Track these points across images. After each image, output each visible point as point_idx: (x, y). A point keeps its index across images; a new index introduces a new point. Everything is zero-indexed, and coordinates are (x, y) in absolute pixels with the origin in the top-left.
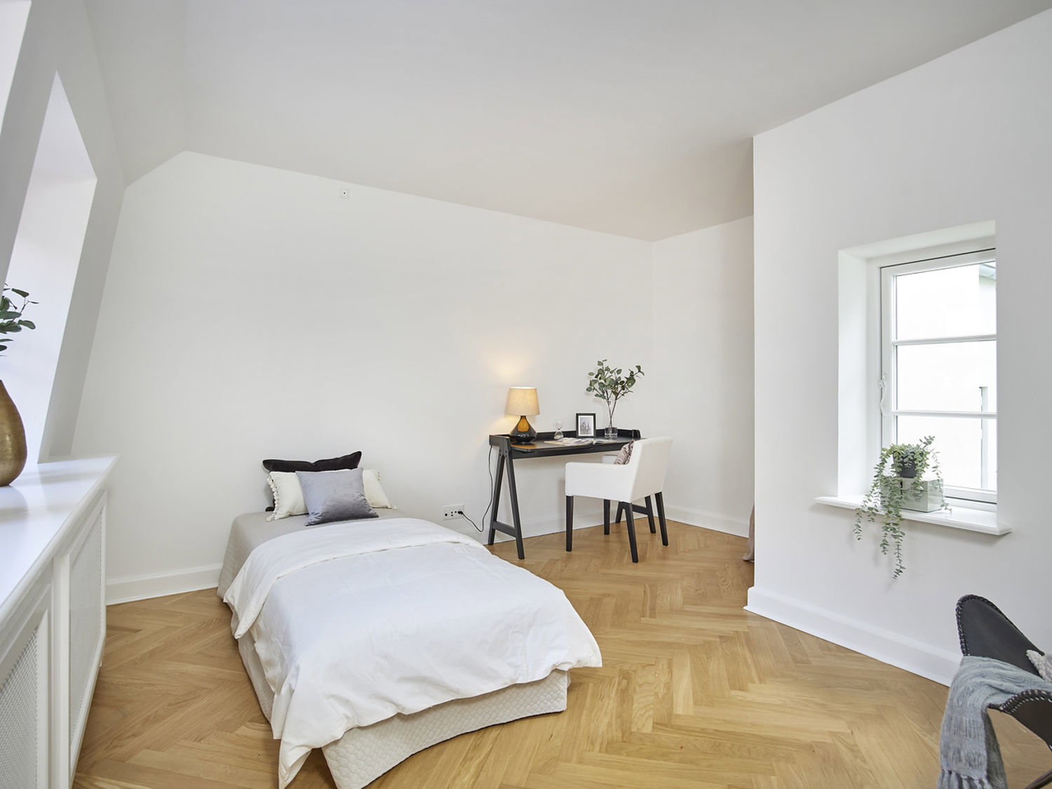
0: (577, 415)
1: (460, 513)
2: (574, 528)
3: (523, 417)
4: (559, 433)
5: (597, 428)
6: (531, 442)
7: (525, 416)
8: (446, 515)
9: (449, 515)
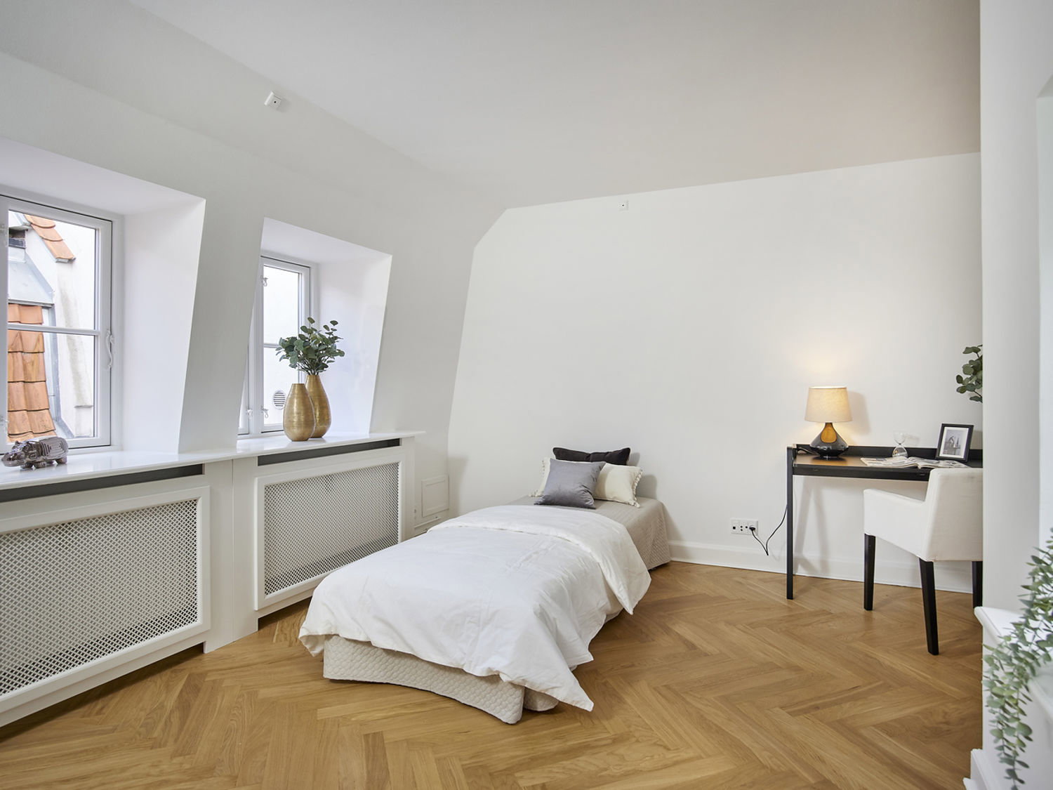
0: (944, 426)
1: (753, 529)
2: (876, 580)
3: (829, 425)
4: (901, 450)
5: (971, 448)
6: (840, 457)
7: (831, 424)
8: (734, 528)
9: (738, 528)
